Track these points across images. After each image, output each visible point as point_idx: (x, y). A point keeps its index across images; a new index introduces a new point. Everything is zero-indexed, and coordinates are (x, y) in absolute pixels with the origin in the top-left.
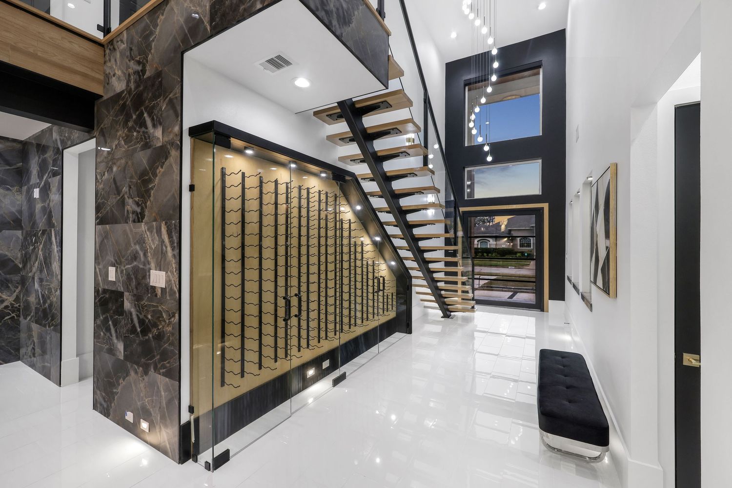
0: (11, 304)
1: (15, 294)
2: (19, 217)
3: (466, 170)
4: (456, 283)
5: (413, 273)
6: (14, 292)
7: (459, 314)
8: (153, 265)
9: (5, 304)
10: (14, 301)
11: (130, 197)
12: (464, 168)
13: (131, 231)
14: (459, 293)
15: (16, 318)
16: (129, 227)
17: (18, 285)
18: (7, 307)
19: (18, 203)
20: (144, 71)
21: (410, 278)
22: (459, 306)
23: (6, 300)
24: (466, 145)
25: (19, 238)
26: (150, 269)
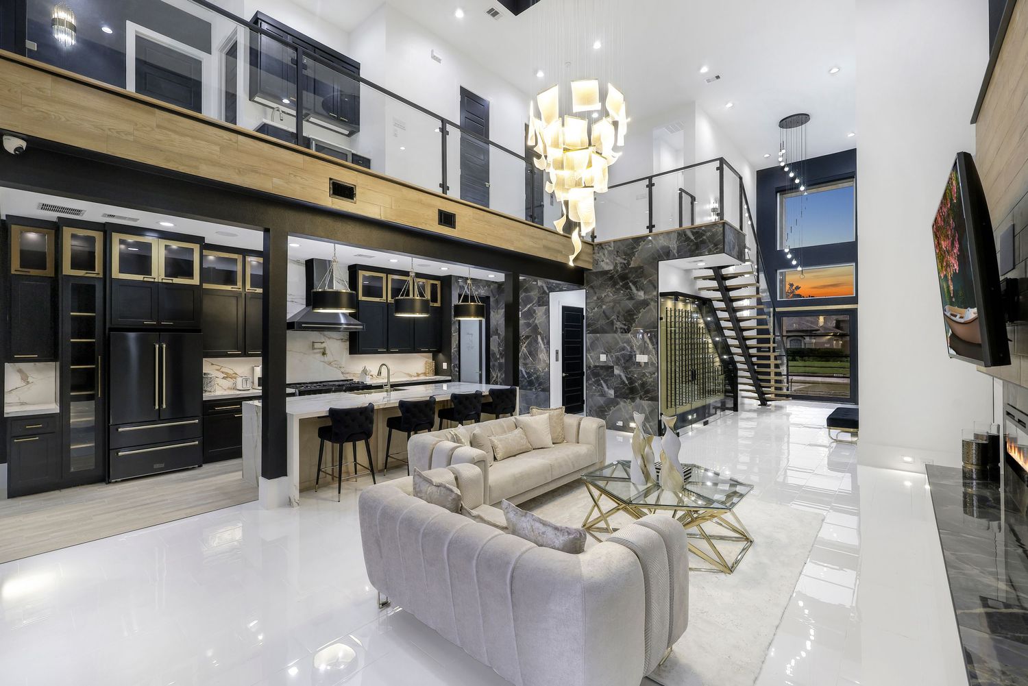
3: (778, 271)
4: (769, 374)
5: (739, 366)
7: (772, 403)
8: (638, 352)
11: (618, 320)
12: (776, 271)
13: (619, 337)
14: (773, 383)
16: (618, 336)
20: (629, 264)
21: (736, 369)
22: (772, 396)
24: (778, 249)
26: (635, 355)
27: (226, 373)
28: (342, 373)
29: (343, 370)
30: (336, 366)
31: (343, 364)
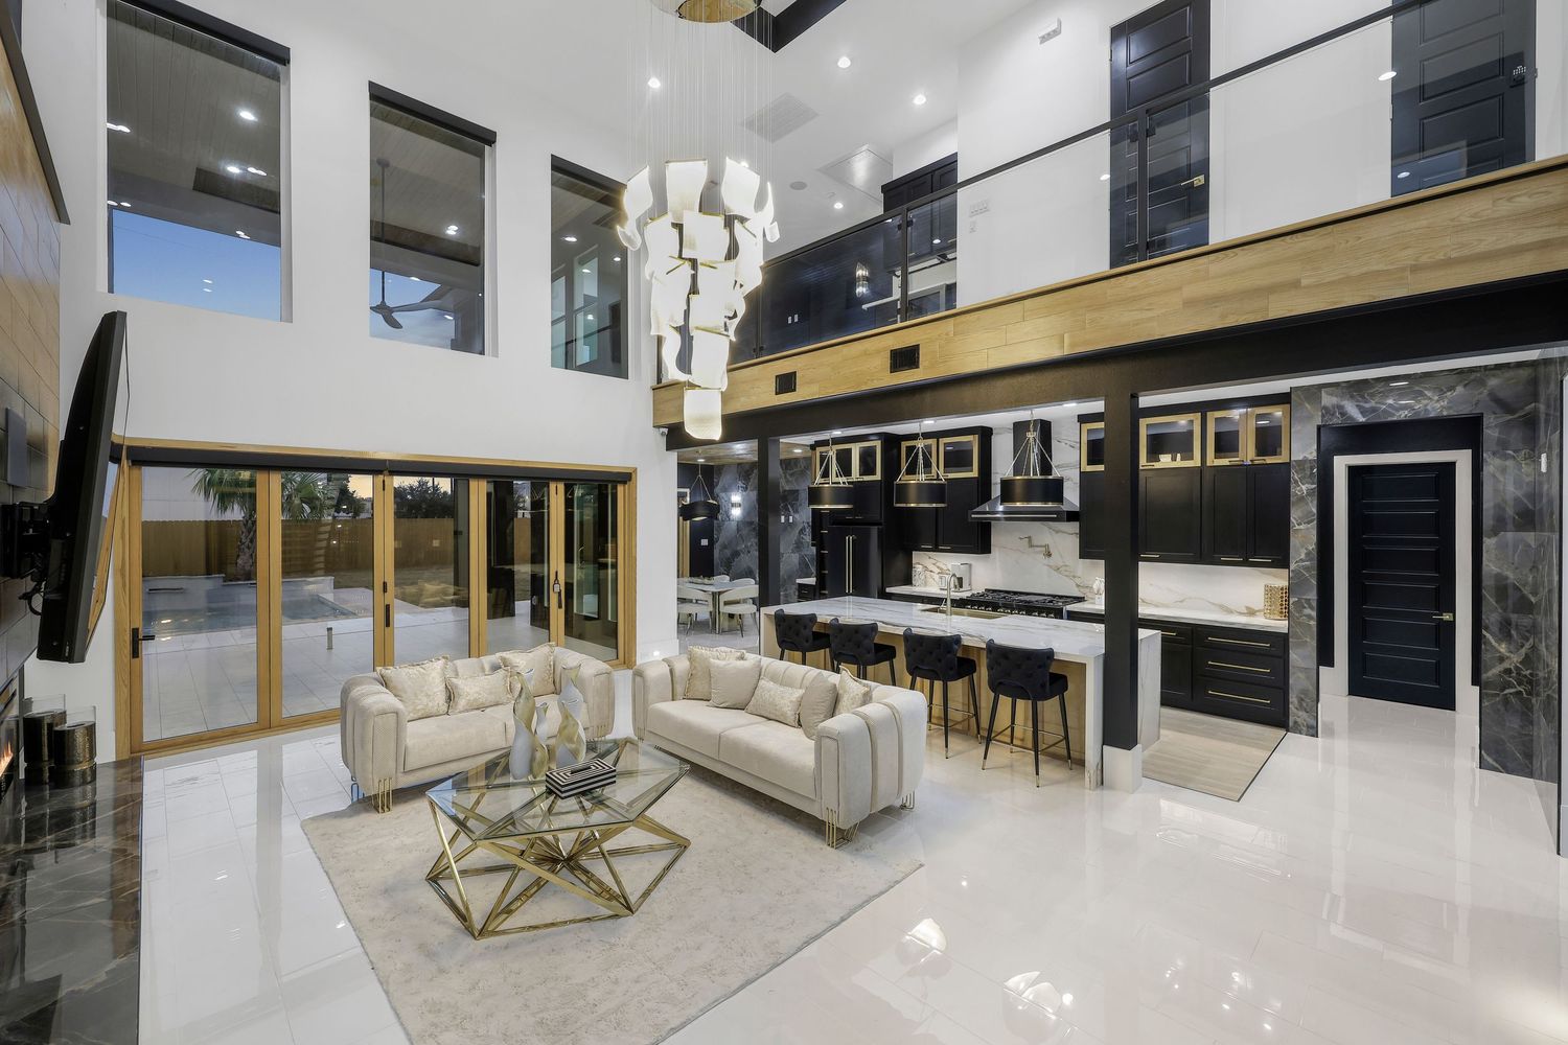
0: (1517, 668)
1: (1523, 651)
2: (1531, 507)
6: (1522, 646)
9: (1506, 665)
10: (1521, 663)
15: (1525, 695)
17: (1527, 634)
18: (1508, 671)
19: (1528, 479)
23: (1507, 658)
25: (1530, 546)
27: (941, 569)
28: (1078, 586)
29: (1078, 581)
30: (1067, 573)
31: (1079, 574)
